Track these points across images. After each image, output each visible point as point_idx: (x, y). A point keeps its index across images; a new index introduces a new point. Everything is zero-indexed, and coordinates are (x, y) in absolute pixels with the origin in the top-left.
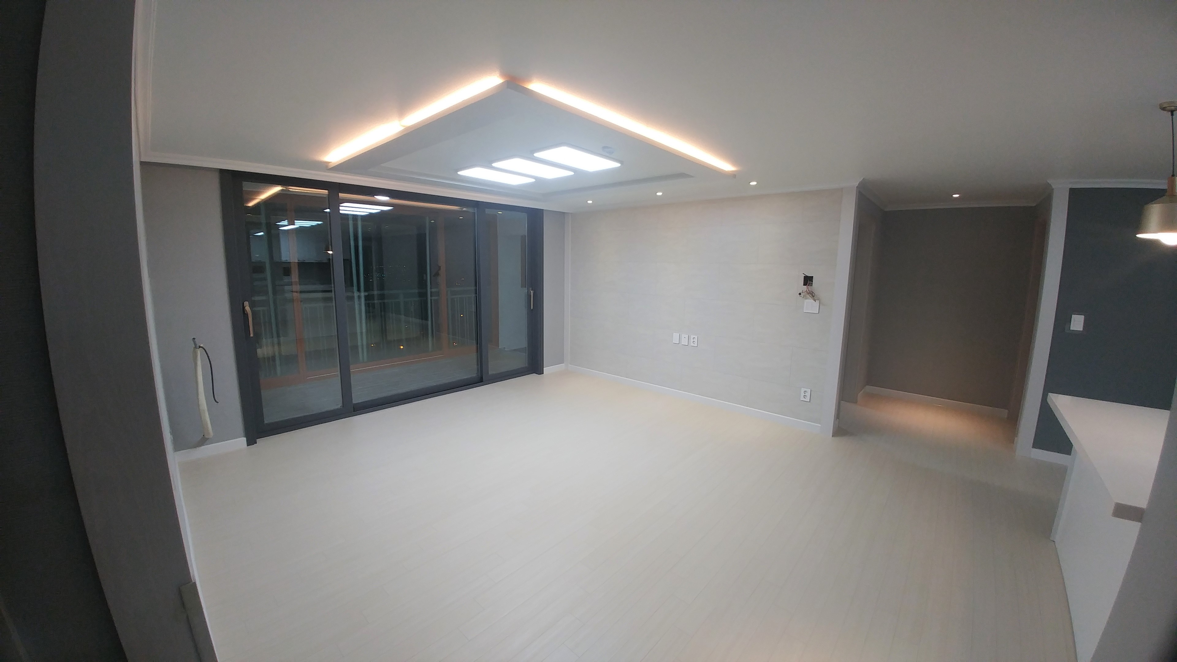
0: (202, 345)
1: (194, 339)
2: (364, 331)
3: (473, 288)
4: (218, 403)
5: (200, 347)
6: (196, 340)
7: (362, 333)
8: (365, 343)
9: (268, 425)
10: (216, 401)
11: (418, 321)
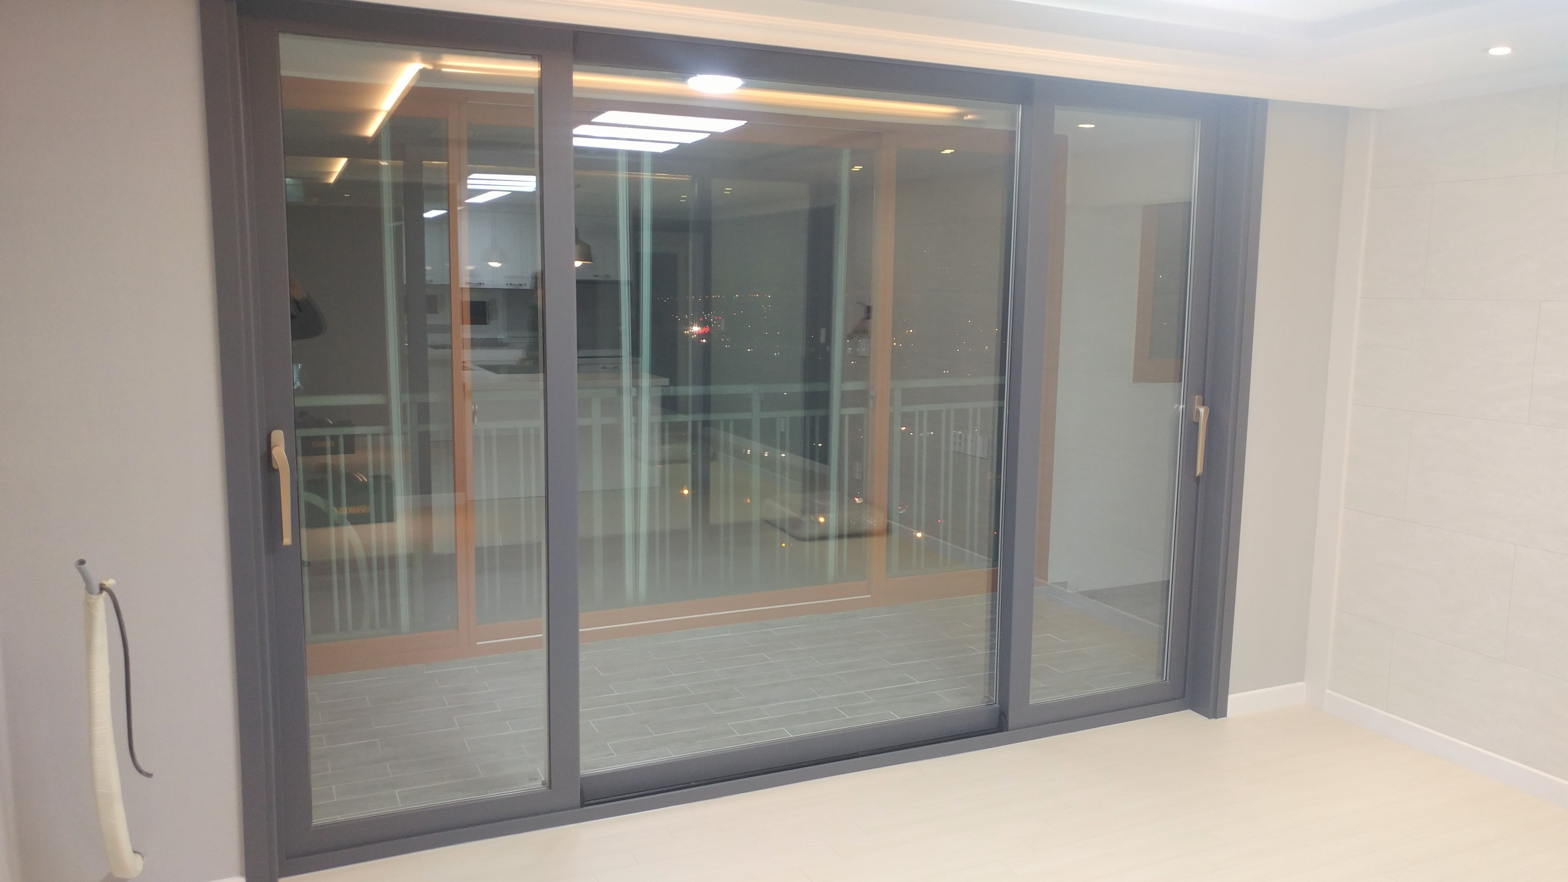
0: (110, 583)
1: (82, 562)
2: (644, 483)
3: (992, 380)
4: (149, 775)
5: (102, 588)
6: (86, 566)
7: (636, 490)
8: (643, 528)
9: (324, 829)
10: (140, 771)
11: (799, 461)
